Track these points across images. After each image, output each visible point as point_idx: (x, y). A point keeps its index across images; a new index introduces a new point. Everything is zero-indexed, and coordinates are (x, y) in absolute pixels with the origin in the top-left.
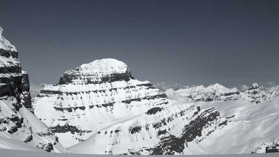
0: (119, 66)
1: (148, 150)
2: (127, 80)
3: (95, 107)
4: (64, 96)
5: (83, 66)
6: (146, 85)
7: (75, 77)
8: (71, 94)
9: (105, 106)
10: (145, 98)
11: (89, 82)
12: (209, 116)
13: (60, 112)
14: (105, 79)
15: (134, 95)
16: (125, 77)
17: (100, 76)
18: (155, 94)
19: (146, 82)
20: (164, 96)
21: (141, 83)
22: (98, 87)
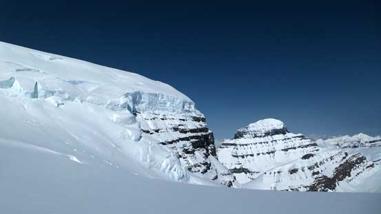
0: (277, 124)
1: (306, 187)
2: (284, 133)
3: (261, 154)
4: (239, 147)
5: (250, 125)
6: (299, 137)
7: (245, 133)
8: (243, 145)
9: (269, 153)
10: (299, 147)
11: (256, 136)
12: (356, 160)
13: (236, 158)
14: (267, 134)
15: (290, 144)
16: (283, 131)
17: (263, 131)
18: (308, 143)
19: (300, 135)
20: (315, 145)
21: (295, 135)
22: (262, 140)
